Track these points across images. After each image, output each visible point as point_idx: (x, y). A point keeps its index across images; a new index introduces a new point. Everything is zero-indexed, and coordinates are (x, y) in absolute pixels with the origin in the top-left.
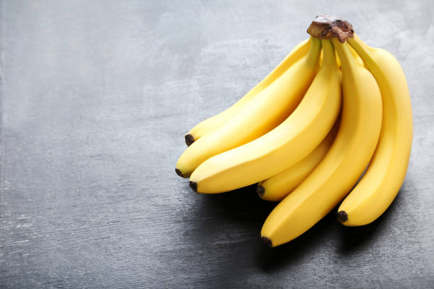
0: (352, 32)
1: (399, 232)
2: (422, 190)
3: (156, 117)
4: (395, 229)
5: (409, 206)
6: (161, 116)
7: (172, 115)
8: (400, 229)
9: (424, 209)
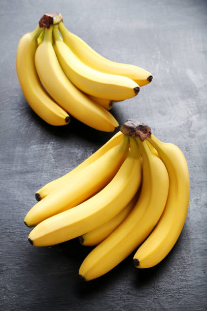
0: (150, 133)
1: (174, 271)
2: (193, 239)
3: (21, 173)
4: (172, 269)
5: (183, 251)
6: (25, 172)
7: (32, 172)
8: (175, 270)
9: (192, 254)
